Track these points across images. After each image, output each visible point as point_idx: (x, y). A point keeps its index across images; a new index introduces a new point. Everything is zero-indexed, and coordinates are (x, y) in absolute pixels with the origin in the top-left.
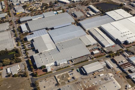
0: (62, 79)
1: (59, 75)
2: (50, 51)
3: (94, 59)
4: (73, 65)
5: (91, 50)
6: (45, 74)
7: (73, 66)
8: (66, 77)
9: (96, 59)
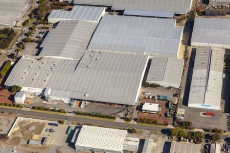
0: (22, 132)
1: (26, 119)
2: (61, 60)
3: (132, 122)
4: (74, 112)
5: (149, 98)
6: (5, 105)
7: (74, 115)
8: (33, 131)
9: (135, 123)
